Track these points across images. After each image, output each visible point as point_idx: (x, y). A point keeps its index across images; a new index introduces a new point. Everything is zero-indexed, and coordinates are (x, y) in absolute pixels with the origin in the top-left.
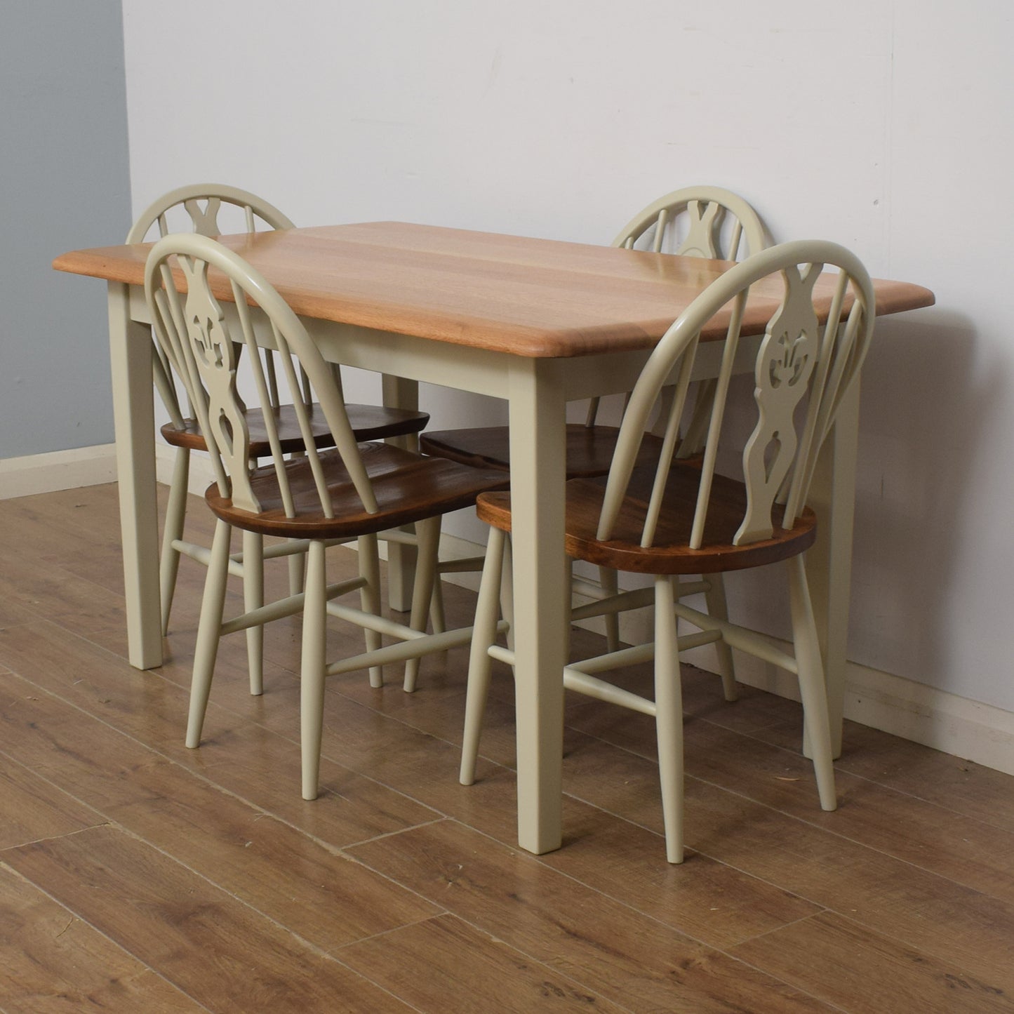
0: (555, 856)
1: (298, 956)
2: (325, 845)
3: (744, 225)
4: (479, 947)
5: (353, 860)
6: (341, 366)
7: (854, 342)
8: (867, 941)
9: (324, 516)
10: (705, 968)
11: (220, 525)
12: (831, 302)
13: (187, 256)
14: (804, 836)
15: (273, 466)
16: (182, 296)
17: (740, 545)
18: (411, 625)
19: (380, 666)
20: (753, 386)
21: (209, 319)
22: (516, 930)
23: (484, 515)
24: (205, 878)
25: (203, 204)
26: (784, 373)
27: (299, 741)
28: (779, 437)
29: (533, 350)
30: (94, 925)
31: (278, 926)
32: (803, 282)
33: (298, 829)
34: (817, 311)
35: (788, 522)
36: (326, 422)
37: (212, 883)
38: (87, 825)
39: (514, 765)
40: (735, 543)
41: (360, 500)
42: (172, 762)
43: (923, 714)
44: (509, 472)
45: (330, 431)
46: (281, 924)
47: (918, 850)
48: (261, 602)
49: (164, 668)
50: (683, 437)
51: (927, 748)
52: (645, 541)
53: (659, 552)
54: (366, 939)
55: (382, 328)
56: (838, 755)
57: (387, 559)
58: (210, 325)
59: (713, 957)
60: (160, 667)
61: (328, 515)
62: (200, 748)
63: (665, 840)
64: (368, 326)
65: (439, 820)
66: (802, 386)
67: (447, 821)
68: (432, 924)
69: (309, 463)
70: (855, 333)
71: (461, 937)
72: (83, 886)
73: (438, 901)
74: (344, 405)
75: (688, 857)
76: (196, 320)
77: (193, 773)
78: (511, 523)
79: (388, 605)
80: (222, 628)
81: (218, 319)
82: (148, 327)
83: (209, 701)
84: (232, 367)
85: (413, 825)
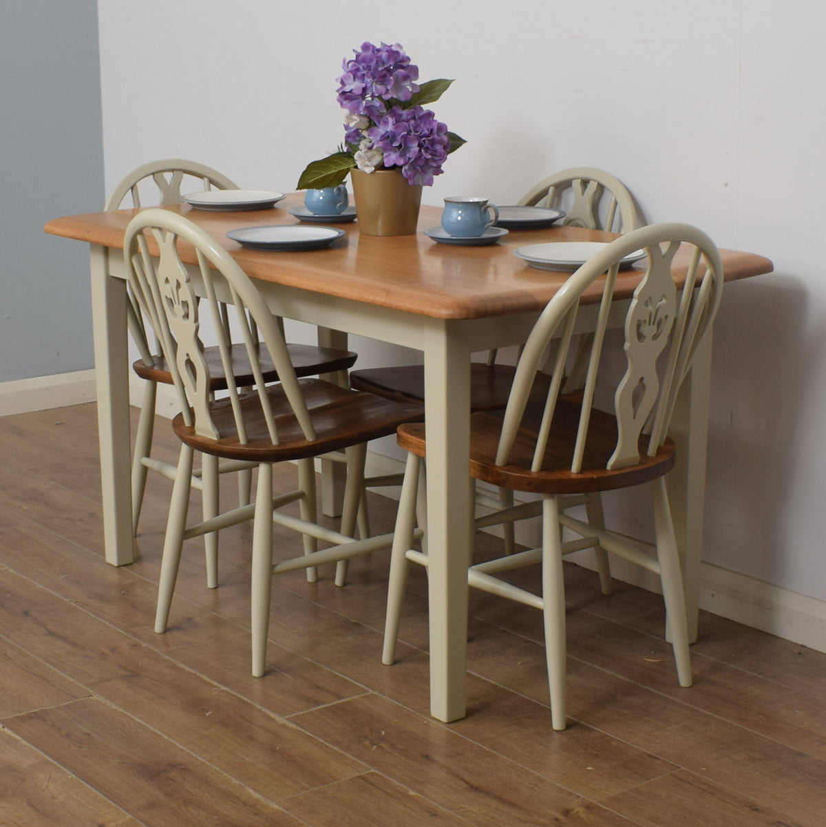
0: (460, 724)
1: (251, 806)
2: (272, 715)
3: (618, 201)
4: (399, 799)
5: (294, 727)
6: (284, 319)
7: (706, 304)
8: (714, 794)
9: (271, 443)
10: (582, 816)
11: (185, 448)
12: (687, 271)
13: (160, 229)
14: (665, 707)
15: (229, 399)
16: (155, 259)
17: (613, 470)
18: (342, 531)
19: (316, 567)
20: (623, 341)
21: (177, 281)
22: (430, 786)
23: (403, 443)
24: (173, 742)
25: (168, 176)
26: (649, 330)
27: (250, 628)
28: (645, 382)
29: (444, 313)
30: (83, 780)
31: (235, 781)
32: (664, 256)
33: (249, 701)
34: (675, 279)
35: (652, 450)
36: (271, 360)
37: (180, 746)
38: (74, 697)
39: (427, 648)
40: (609, 467)
41: (301, 429)
42: (144, 645)
43: (765, 606)
44: (424, 405)
45: (275, 368)
46: (236, 779)
47: (757, 719)
48: (217, 512)
49: (135, 565)
50: (568, 375)
51: (768, 634)
52: (535, 467)
53: (545, 475)
54: (306, 792)
55: (320, 291)
56: (694, 640)
57: (320, 472)
58: (178, 286)
59: (589, 807)
60: (131, 564)
61: (274, 442)
62: (167, 633)
63: (550, 711)
64: (309, 288)
65: (365, 694)
66: (663, 341)
67: (372, 694)
68: (361, 781)
69: (258, 396)
70: (707, 297)
71: (384, 791)
72: (73, 748)
73: (365, 761)
74: (286, 344)
75: (569, 725)
76: (167, 281)
77: (162, 654)
78: (425, 450)
79: (322, 512)
80: (186, 533)
81: (185, 281)
82: (124, 281)
83: (174, 594)
84: (196, 320)
85: (343, 698)
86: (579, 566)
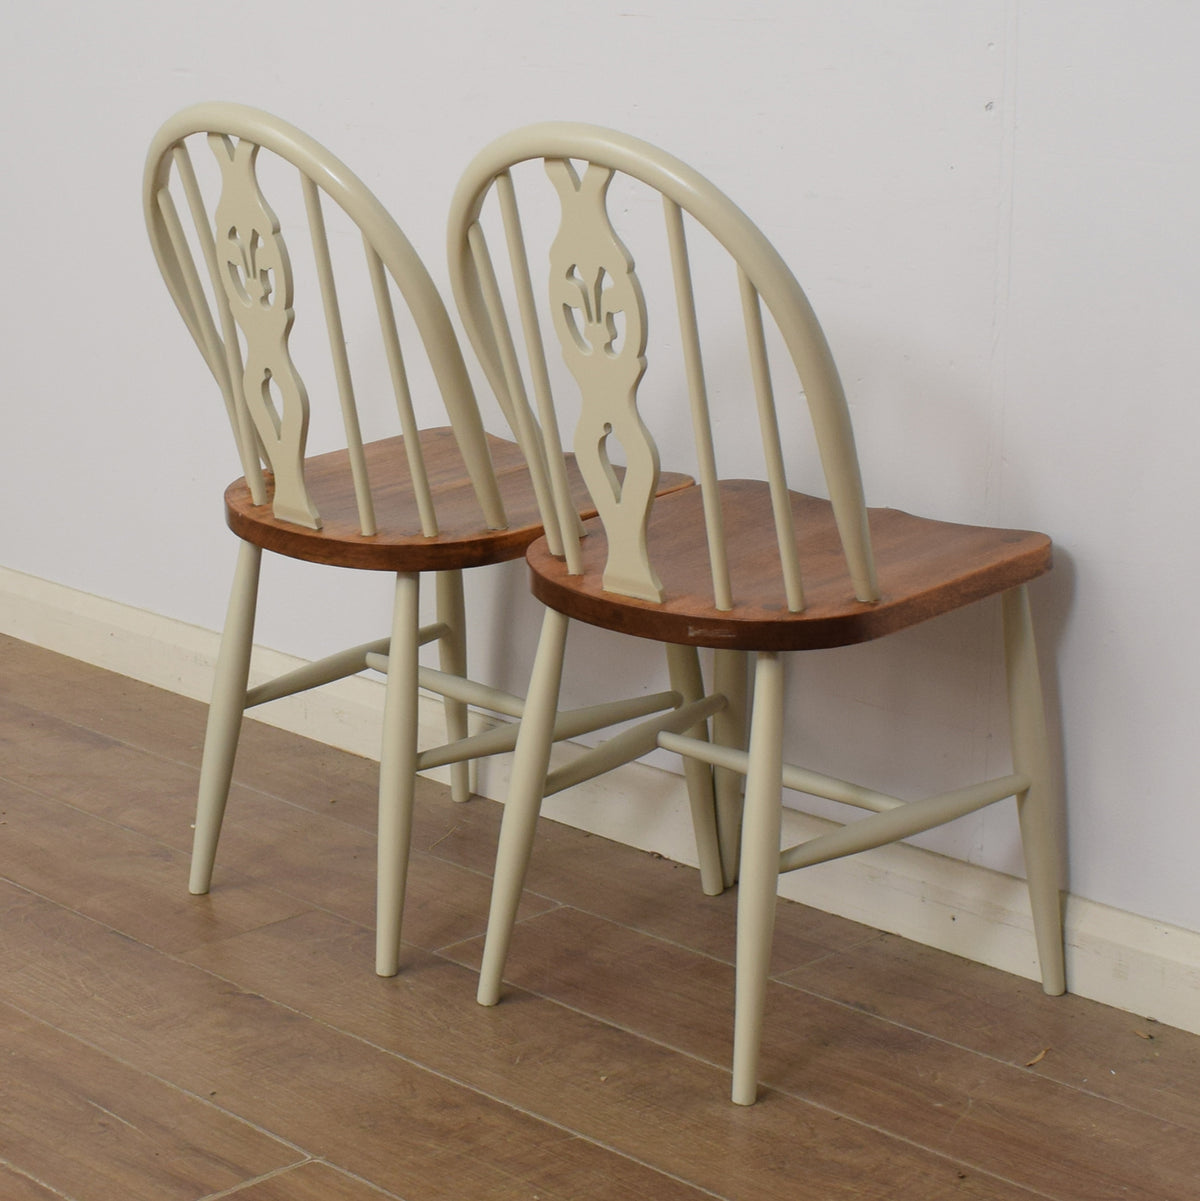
84: (289, 304)
85: (255, 1176)
86: (668, 859)
